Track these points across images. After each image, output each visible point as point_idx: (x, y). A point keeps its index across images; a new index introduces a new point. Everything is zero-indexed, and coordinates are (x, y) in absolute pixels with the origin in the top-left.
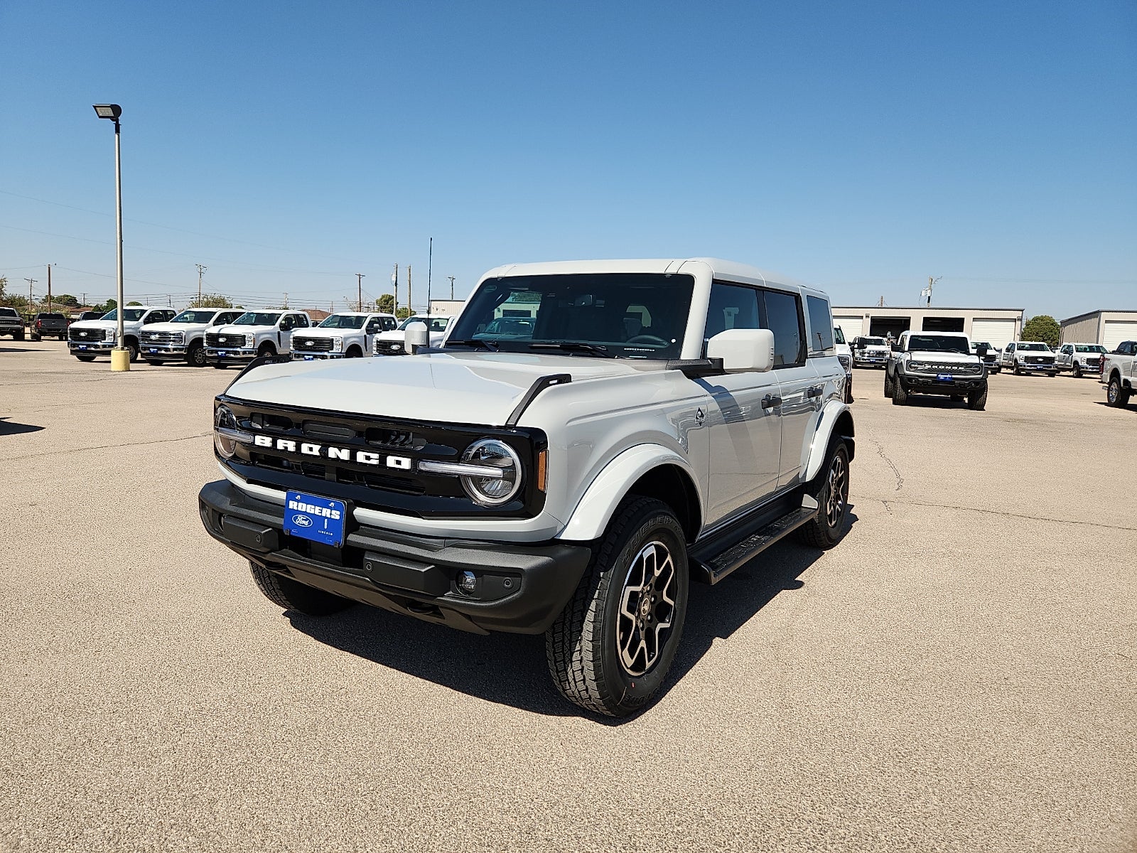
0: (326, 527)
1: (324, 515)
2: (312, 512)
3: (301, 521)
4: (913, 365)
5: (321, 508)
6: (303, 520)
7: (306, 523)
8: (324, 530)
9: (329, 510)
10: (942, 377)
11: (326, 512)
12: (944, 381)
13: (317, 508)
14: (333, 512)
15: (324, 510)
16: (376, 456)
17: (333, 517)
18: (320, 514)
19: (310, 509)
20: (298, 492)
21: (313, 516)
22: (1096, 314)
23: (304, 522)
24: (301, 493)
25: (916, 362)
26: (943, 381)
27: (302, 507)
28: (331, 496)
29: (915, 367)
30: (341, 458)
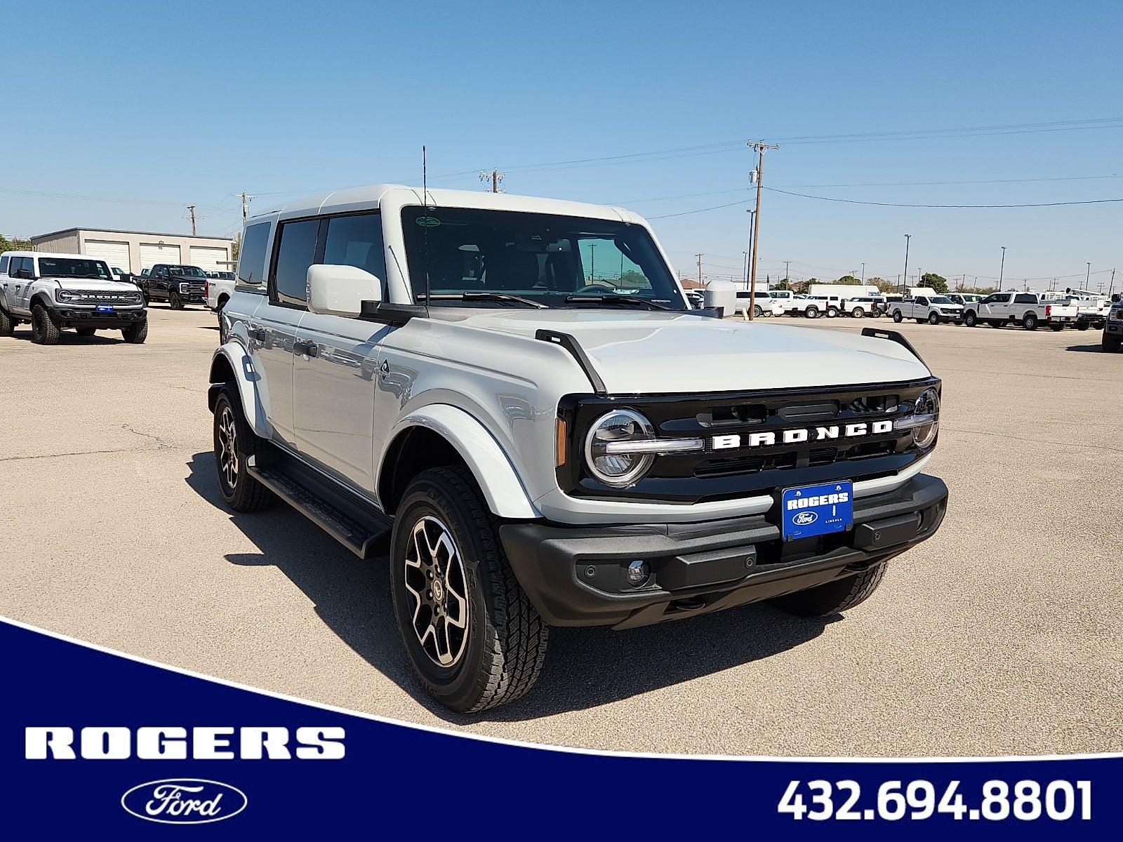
0: (834, 515)
1: (831, 502)
2: (816, 504)
3: (803, 519)
4: (64, 295)
5: (827, 496)
6: (806, 517)
7: (810, 519)
8: (835, 518)
9: (836, 496)
10: (102, 308)
11: (833, 499)
12: (105, 312)
13: (822, 498)
14: (841, 495)
15: (831, 496)
16: (864, 426)
17: (841, 501)
18: (827, 503)
19: (813, 502)
20: (796, 487)
21: (818, 509)
22: (74, 232)
23: (807, 519)
24: (798, 488)
25: (68, 292)
26: (103, 313)
27: (803, 503)
28: (836, 479)
29: (68, 298)
30: (832, 437)
